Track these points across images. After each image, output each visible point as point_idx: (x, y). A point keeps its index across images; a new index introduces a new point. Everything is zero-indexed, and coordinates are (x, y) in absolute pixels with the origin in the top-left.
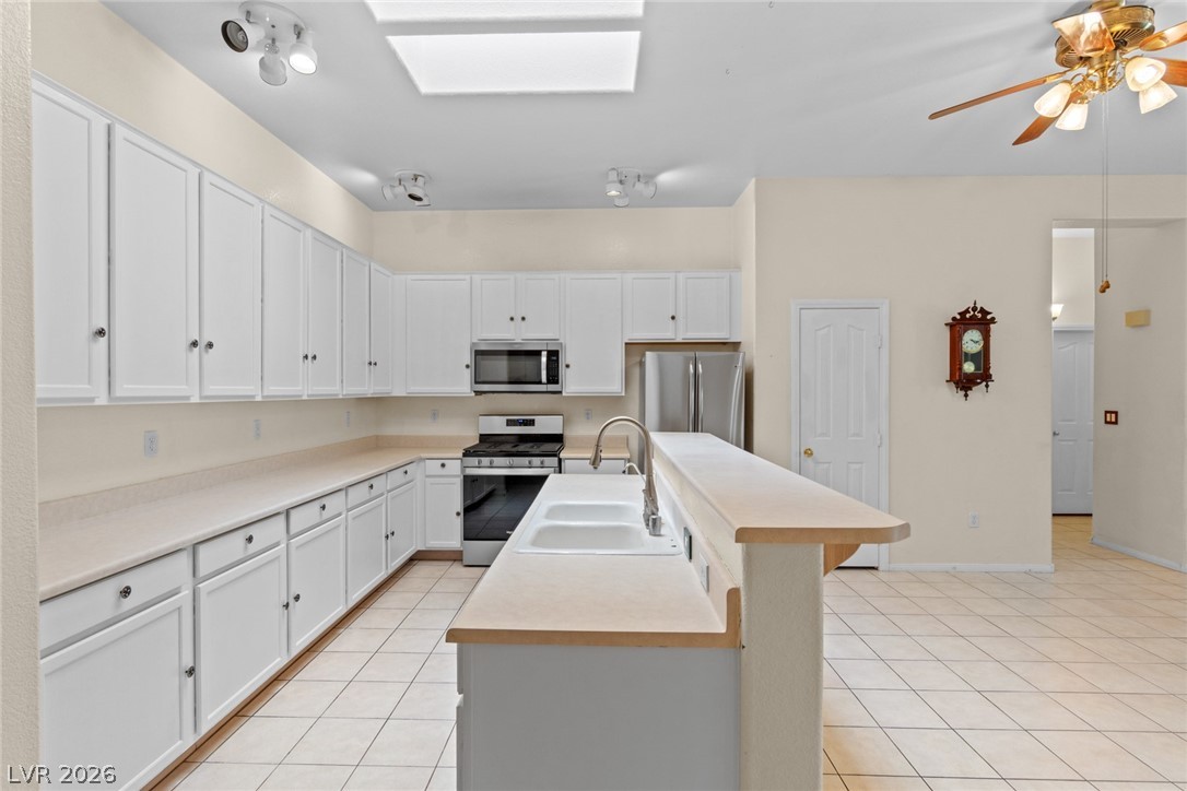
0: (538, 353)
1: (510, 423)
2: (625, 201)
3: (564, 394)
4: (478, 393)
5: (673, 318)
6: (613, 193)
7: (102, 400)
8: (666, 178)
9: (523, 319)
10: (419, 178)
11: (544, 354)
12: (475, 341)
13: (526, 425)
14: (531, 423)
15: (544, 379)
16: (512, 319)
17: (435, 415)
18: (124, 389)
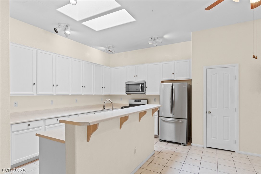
0: (139, 84)
1: (135, 101)
2: (156, 44)
3: (146, 94)
4: (128, 94)
5: (173, 74)
6: (150, 43)
7: (35, 95)
8: (166, 36)
9: (137, 76)
10: (111, 47)
11: (141, 84)
12: (127, 82)
13: (139, 102)
14: (140, 101)
15: (140, 91)
16: (134, 76)
17: (121, 99)
18: (39, 93)
